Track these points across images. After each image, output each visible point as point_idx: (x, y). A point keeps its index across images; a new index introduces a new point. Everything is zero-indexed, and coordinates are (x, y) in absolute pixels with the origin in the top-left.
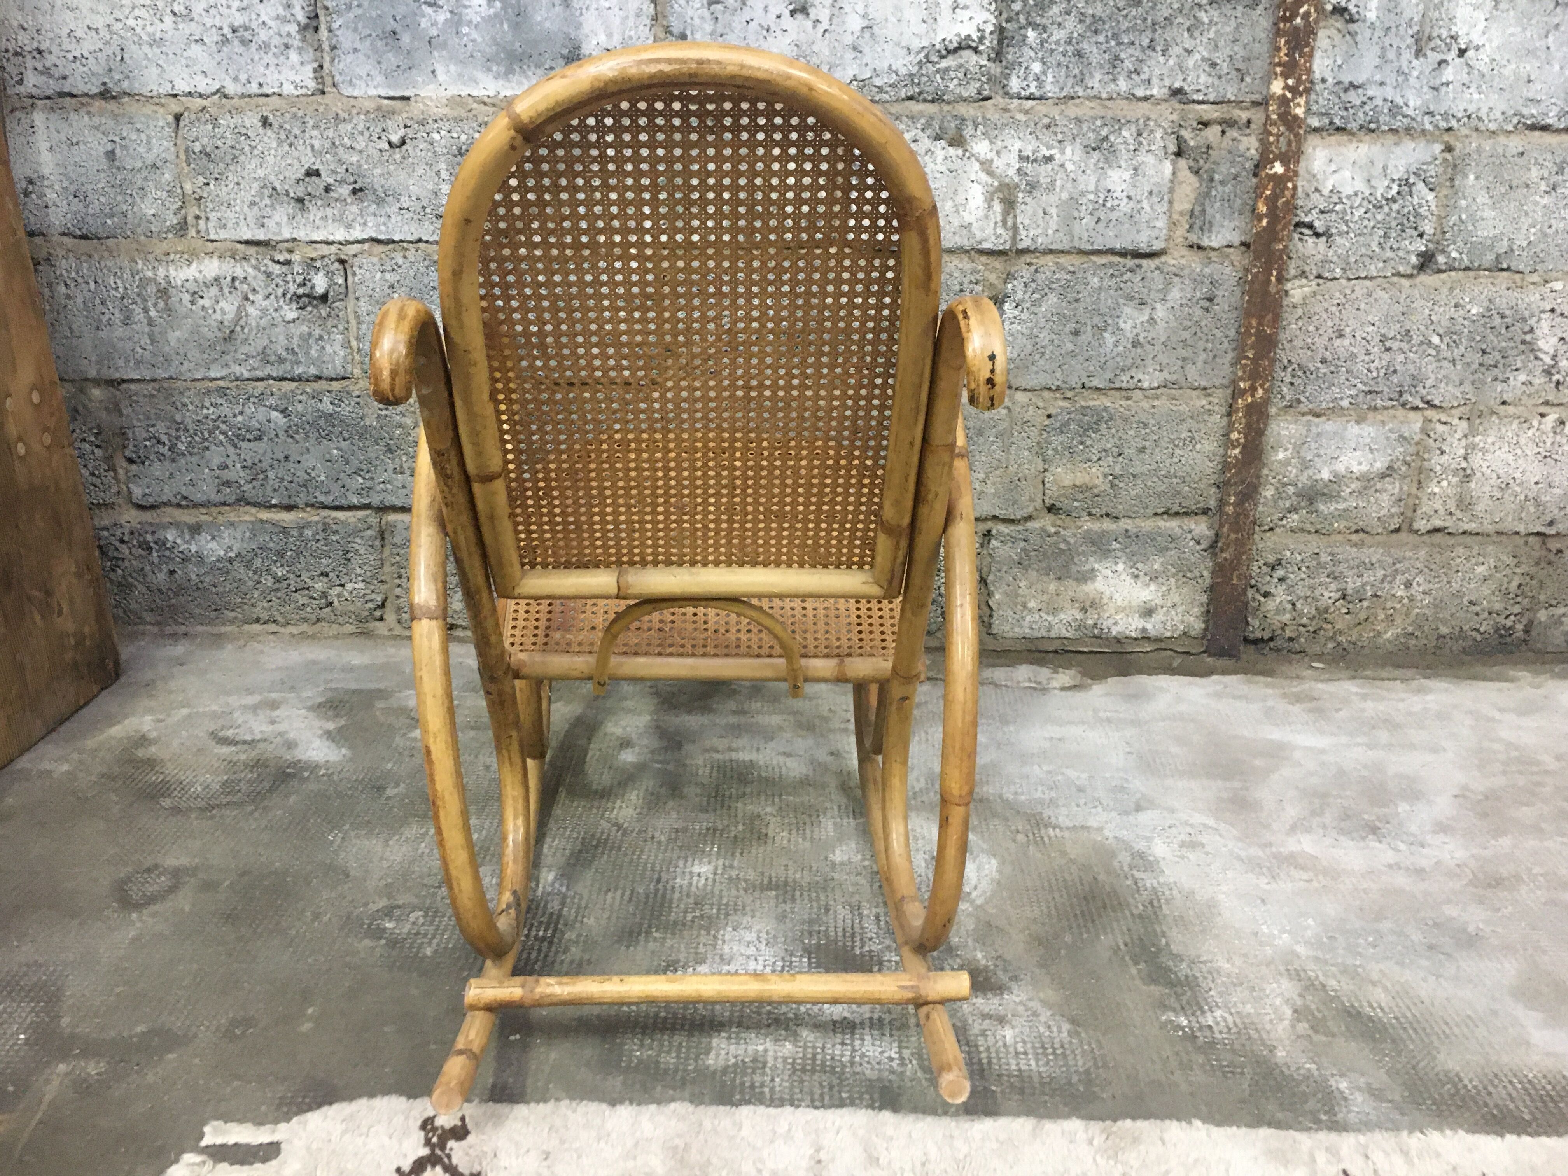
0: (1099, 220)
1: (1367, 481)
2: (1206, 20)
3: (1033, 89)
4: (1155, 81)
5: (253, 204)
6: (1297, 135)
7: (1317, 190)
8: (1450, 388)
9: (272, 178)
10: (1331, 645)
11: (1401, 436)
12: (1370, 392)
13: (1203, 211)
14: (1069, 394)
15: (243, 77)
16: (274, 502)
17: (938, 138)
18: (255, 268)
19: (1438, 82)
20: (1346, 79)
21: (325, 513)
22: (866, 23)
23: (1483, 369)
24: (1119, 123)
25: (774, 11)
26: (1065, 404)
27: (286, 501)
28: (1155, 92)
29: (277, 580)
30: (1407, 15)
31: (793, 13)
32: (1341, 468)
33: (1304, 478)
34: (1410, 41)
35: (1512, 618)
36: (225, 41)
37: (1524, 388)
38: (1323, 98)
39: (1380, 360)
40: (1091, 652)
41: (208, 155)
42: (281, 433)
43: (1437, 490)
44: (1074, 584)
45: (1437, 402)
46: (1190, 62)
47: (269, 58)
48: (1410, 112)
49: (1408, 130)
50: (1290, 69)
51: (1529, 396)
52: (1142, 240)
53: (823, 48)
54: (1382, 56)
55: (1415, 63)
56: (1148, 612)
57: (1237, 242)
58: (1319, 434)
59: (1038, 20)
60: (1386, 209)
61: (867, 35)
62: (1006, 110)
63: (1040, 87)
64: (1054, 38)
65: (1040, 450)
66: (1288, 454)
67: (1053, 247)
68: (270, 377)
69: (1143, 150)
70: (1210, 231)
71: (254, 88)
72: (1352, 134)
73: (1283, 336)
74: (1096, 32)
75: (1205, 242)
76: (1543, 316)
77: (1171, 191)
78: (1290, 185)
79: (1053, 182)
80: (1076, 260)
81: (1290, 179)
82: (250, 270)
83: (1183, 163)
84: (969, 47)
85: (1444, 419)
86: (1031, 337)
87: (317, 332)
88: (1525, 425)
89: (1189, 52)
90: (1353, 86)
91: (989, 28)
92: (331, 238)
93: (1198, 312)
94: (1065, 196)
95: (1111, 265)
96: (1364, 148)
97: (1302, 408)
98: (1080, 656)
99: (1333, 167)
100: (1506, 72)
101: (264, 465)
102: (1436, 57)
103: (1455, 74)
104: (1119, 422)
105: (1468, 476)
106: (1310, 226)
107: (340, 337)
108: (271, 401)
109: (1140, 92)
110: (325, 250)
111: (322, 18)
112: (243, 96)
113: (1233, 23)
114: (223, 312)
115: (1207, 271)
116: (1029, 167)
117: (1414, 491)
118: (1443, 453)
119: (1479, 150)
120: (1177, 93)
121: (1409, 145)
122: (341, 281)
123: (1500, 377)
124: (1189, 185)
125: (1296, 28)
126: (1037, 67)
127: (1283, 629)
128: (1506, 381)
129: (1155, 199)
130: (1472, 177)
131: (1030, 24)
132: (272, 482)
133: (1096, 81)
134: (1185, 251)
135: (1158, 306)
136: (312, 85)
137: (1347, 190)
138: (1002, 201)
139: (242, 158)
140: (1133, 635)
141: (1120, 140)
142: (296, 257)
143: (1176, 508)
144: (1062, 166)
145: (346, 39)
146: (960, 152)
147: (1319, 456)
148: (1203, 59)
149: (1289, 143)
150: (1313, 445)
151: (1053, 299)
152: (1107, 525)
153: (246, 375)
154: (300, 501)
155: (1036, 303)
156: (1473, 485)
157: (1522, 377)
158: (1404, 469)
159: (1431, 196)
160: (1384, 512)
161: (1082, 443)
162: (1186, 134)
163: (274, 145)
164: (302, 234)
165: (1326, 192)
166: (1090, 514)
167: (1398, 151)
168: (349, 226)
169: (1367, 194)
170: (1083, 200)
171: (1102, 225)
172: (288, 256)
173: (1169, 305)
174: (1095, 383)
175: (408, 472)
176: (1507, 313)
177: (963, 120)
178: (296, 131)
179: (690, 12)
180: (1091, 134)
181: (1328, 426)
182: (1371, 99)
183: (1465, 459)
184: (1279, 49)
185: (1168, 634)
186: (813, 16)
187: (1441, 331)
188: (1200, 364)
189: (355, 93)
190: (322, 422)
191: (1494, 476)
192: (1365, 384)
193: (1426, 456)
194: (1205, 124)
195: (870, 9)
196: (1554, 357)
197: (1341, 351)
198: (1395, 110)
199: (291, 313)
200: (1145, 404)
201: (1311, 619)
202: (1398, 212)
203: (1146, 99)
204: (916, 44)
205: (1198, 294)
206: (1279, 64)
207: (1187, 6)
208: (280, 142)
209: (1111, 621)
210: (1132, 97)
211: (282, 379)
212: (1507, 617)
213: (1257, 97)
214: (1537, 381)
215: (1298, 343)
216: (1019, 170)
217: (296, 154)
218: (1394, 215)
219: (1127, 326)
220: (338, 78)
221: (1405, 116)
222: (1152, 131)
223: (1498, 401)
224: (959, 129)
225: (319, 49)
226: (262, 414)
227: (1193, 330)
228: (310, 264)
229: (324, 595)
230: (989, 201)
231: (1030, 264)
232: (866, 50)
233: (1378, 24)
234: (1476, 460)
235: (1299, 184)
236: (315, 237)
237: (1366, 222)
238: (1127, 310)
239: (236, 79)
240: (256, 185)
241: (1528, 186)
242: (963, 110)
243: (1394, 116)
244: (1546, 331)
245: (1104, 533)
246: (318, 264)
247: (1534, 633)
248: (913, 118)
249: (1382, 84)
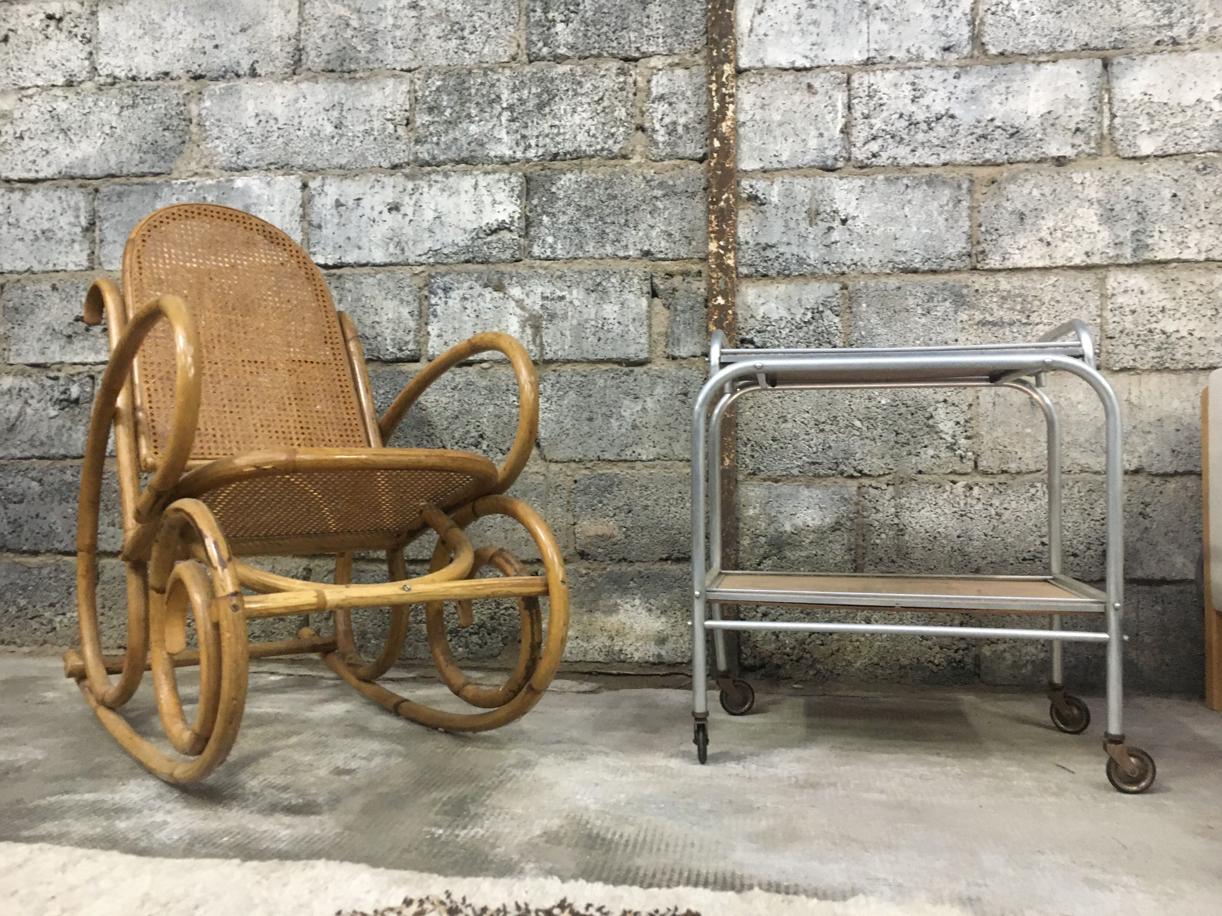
0: (599, 340)
1: (820, 531)
2: (661, 206)
3: (548, 253)
4: (631, 246)
5: (40, 339)
6: (731, 278)
7: (752, 316)
8: (874, 460)
9: (54, 323)
10: (811, 672)
11: (842, 497)
12: (814, 463)
13: (673, 332)
14: (589, 465)
15: (44, 260)
16: (25, 548)
17: (486, 286)
18: (35, 381)
19: (828, 242)
20: (763, 241)
21: (59, 557)
22: (436, 215)
23: (898, 446)
24: (607, 274)
25: (378, 209)
26: (587, 472)
27: (33, 548)
28: (631, 253)
29: (20, 609)
30: (800, 198)
31: (390, 210)
32: (799, 522)
33: (771, 530)
34: (804, 215)
35: (961, 652)
36: (37, 239)
37: (933, 460)
38: (748, 255)
39: (817, 439)
40: (619, 675)
41: (16, 309)
42: (36, 497)
43: (878, 541)
44: (603, 616)
45: (866, 471)
46: (654, 233)
47: (62, 248)
48: (812, 262)
49: (813, 274)
50: (720, 235)
51: (939, 466)
52: (632, 352)
53: (409, 231)
54: (786, 226)
55: (810, 229)
56: (662, 641)
57: (699, 353)
58: (778, 496)
59: (549, 210)
60: (805, 329)
61: (438, 221)
62: (533, 267)
63: (553, 252)
64: (561, 221)
65: (569, 507)
66: (757, 511)
67: (569, 358)
68: (33, 457)
69: (626, 291)
70: (679, 345)
71: (50, 267)
72: (774, 278)
73: (740, 420)
74: (588, 216)
75: (676, 353)
76: (939, 405)
77: (649, 318)
78: (730, 312)
79: (566, 313)
80: (588, 368)
81: (730, 308)
82: (31, 383)
83: (656, 301)
84: (506, 228)
85: (874, 484)
86: (558, 422)
87: (69, 424)
88: (940, 490)
89: (652, 227)
90: (768, 247)
91: (517, 215)
92: (85, 361)
93: (678, 403)
94: (574, 322)
95: (612, 370)
96: (782, 287)
97: (762, 475)
98: (611, 678)
99: (762, 300)
100: (877, 233)
101: (21, 521)
102: (823, 226)
103: (840, 236)
104: (627, 485)
105: (901, 530)
106: (751, 342)
107: (82, 428)
108: (33, 474)
109: (621, 254)
110: (81, 368)
111: (98, 224)
112: (44, 272)
113: (680, 208)
114: (10, 412)
115: (681, 373)
116: (548, 304)
117: (860, 542)
118: (878, 511)
119: (866, 286)
120: (647, 254)
121: (814, 285)
122: (88, 389)
123: (914, 452)
124: (662, 315)
125: (722, 210)
126: (550, 240)
127: (770, 657)
128: (918, 455)
129: (637, 324)
130: (864, 305)
131: (544, 212)
132: (26, 533)
133: (590, 247)
134: (664, 361)
135: (648, 399)
136: (86, 264)
137: (775, 316)
138: (532, 327)
139: (37, 310)
140: (651, 659)
141: (610, 285)
142: (61, 375)
143: (676, 555)
144: (571, 302)
145: (110, 235)
146: (501, 295)
147: (781, 513)
148: (662, 231)
149: (726, 283)
150: (775, 504)
151: (572, 394)
152: (624, 567)
153: (19, 455)
154: (42, 548)
155: (560, 398)
156: (906, 537)
157: (931, 452)
158: (849, 523)
159: (837, 320)
160: (838, 559)
161: (600, 502)
162: (656, 281)
163: (58, 301)
164: (67, 359)
165: (759, 317)
166: (612, 559)
167: (808, 288)
168: (97, 353)
169: (789, 318)
170: (588, 326)
171: (602, 342)
172: (56, 374)
173: (656, 398)
174: (607, 456)
175: (117, 526)
176: (909, 403)
177: (503, 274)
178: (73, 293)
179: (324, 212)
180: (589, 281)
181: (784, 488)
182: (782, 254)
183: (897, 516)
184: (711, 222)
185: (679, 660)
186: (402, 212)
187: (861, 417)
188: (682, 442)
189: (112, 268)
190: (64, 489)
191: (922, 530)
192: (809, 457)
193: (865, 514)
194: (670, 275)
195: (439, 206)
196: (954, 436)
197: (787, 433)
198: (801, 261)
199: (53, 412)
200: (645, 472)
201: (793, 648)
202: (814, 331)
203: (626, 258)
204: (470, 227)
205: (676, 391)
206: (712, 232)
207: (648, 198)
208: (62, 300)
209: (633, 648)
210: (615, 257)
211: (41, 458)
212: (956, 652)
213: (702, 255)
214: (942, 455)
215: (753, 426)
216: (542, 306)
217: (70, 306)
218: (811, 333)
219: (626, 414)
220: (102, 259)
221: (809, 265)
222: (631, 279)
223: (915, 471)
224: (500, 280)
225: (93, 242)
226: (26, 482)
227: (675, 417)
228: (71, 378)
229: (51, 621)
230: (523, 327)
231: (554, 371)
232: (437, 231)
233: (780, 204)
234: (906, 517)
235: (739, 312)
236: (77, 360)
237: (791, 338)
238: (626, 402)
239: (40, 262)
240: (43, 327)
241: (908, 311)
242: (502, 267)
243: (801, 265)
244: (943, 416)
245: (622, 575)
246: (75, 379)
247: (982, 667)
248: (469, 273)
249: (788, 244)
